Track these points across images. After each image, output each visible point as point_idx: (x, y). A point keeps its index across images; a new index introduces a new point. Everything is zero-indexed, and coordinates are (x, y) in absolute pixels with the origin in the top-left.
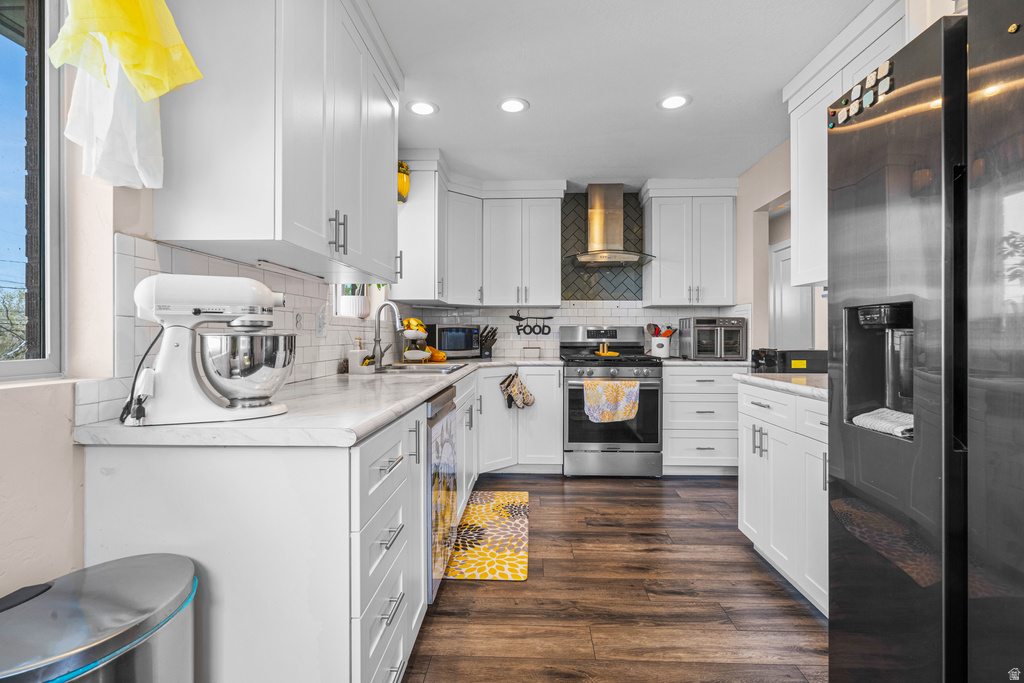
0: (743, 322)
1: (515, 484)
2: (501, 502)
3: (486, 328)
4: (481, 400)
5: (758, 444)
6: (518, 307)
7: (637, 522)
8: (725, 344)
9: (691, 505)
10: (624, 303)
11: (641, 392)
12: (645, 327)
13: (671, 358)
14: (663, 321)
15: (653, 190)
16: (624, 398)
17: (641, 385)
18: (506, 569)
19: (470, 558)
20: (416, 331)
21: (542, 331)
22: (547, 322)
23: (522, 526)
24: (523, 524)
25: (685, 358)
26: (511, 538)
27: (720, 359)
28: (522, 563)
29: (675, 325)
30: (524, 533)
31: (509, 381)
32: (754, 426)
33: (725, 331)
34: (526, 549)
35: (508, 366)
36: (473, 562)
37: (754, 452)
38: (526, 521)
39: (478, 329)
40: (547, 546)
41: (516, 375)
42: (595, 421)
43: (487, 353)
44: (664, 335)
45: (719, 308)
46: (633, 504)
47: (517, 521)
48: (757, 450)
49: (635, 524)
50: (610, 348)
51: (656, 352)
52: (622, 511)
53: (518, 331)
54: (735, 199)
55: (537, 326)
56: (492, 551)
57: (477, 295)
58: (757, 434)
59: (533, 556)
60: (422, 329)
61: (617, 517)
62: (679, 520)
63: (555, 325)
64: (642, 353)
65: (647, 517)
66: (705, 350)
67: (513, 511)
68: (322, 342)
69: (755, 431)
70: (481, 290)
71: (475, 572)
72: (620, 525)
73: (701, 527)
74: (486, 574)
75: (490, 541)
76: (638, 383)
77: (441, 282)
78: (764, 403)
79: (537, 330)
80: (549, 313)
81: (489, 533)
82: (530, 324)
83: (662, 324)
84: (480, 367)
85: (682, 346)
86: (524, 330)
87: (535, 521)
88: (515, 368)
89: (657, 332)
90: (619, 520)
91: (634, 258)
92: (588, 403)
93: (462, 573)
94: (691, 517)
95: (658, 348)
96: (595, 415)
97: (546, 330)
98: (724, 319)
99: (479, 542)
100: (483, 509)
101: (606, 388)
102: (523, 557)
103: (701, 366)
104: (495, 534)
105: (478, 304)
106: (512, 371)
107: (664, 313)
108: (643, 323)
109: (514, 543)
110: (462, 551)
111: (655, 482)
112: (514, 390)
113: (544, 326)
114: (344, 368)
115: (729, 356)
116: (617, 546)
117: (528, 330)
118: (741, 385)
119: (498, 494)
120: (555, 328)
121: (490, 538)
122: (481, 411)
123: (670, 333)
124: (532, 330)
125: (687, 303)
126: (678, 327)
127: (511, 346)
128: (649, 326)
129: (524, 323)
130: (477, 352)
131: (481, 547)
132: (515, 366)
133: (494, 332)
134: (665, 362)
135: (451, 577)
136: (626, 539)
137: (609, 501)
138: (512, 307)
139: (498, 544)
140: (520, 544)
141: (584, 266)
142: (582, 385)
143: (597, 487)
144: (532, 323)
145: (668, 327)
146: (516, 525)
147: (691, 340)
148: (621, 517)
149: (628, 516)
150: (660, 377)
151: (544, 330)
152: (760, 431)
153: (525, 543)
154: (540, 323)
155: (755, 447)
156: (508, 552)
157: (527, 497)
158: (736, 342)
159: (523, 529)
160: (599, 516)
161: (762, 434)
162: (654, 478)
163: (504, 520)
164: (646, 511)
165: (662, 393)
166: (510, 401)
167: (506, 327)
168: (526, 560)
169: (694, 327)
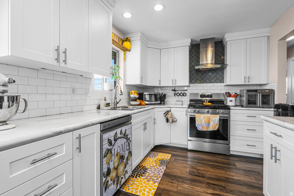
0: (272, 92)
1: (168, 150)
2: (160, 158)
3: (162, 94)
4: (155, 119)
5: (274, 155)
6: (175, 86)
7: (212, 176)
8: (262, 101)
9: (241, 172)
10: (216, 84)
11: (220, 119)
12: (225, 93)
13: (236, 106)
14: (233, 91)
15: (228, 38)
16: (212, 122)
17: (220, 117)
18: (146, 191)
19: (135, 182)
20: (134, 95)
21: (183, 95)
22: (185, 92)
23: (162, 170)
24: (163, 169)
25: (242, 106)
26: (155, 175)
27: (259, 107)
28: (154, 189)
29: (238, 93)
30: (161, 174)
31: (167, 113)
32: (272, 145)
33: (262, 95)
34: (159, 182)
35: (167, 107)
36: (136, 184)
37: (272, 159)
38: (165, 168)
39: (160, 94)
40: (168, 182)
41: (170, 111)
42: (200, 130)
43: (163, 103)
44: (233, 97)
45: (260, 85)
46: (213, 167)
47: (161, 168)
48: (274, 158)
49: (211, 178)
50: (209, 102)
51: (229, 104)
52: (207, 170)
53: (175, 95)
54: (268, 37)
55: (181, 93)
56: (145, 180)
57: (158, 82)
58: (274, 150)
59: (160, 186)
60: (136, 94)
61: (203, 172)
62: (233, 179)
63: (188, 93)
64: (223, 104)
65: (218, 174)
66: (251, 103)
67: (162, 162)
68: (88, 98)
69: (272, 148)
70: (160, 81)
71: (134, 190)
72: (203, 177)
73: (244, 185)
74: (137, 192)
75: (147, 175)
76: (219, 116)
77: (142, 78)
78: (278, 133)
79: (181, 94)
80: (186, 88)
81: (149, 171)
82: (178, 92)
83: (232, 92)
84: (156, 108)
85: (241, 101)
86: (177, 94)
87: (169, 168)
88: (170, 108)
89: (229, 95)
90: (204, 174)
91: (219, 66)
92: (197, 123)
93: (129, 189)
94: (240, 179)
95: (230, 102)
96: (200, 127)
97: (185, 95)
98: (261, 90)
99: (143, 175)
100: (151, 160)
101: (204, 117)
102: (155, 186)
103: (249, 110)
104: (150, 172)
105: (159, 85)
106: (169, 109)
107: (233, 88)
108: (224, 92)
109: (155, 178)
110: (135, 178)
111: (226, 157)
112: (169, 116)
113: (184, 93)
114: (99, 108)
115: (264, 106)
116: (199, 188)
117: (178, 95)
118: (265, 122)
119: (160, 154)
120: (188, 94)
121: (148, 173)
122: (155, 123)
123: (236, 96)
124: (180, 95)
125: (243, 83)
126: (239, 93)
127: (171, 100)
128: (226, 93)
129: (177, 92)
130: (159, 102)
131: (142, 178)
132: (170, 107)
133: (165, 95)
134: (232, 108)
135: (124, 190)
136: (204, 185)
137: (202, 163)
138: (172, 87)
139: (149, 178)
140: (157, 179)
141: (198, 71)
142: (195, 116)
143: (200, 156)
144: (180, 92)
145: (236, 93)
146: (160, 169)
147: (244, 99)
148: (205, 173)
149: (209, 173)
150: (229, 114)
151: (184, 95)
152: (276, 148)
153: (160, 179)
154: (183, 92)
155: (272, 156)
156: (151, 182)
157: (170, 157)
158: (268, 100)
159: (162, 172)
160: (196, 170)
161: (276, 151)
162: (226, 155)
163: (157, 166)
164: (218, 171)
165: (230, 120)
166: (167, 120)
167: (170, 93)
168: (156, 188)
169: (246, 93)
